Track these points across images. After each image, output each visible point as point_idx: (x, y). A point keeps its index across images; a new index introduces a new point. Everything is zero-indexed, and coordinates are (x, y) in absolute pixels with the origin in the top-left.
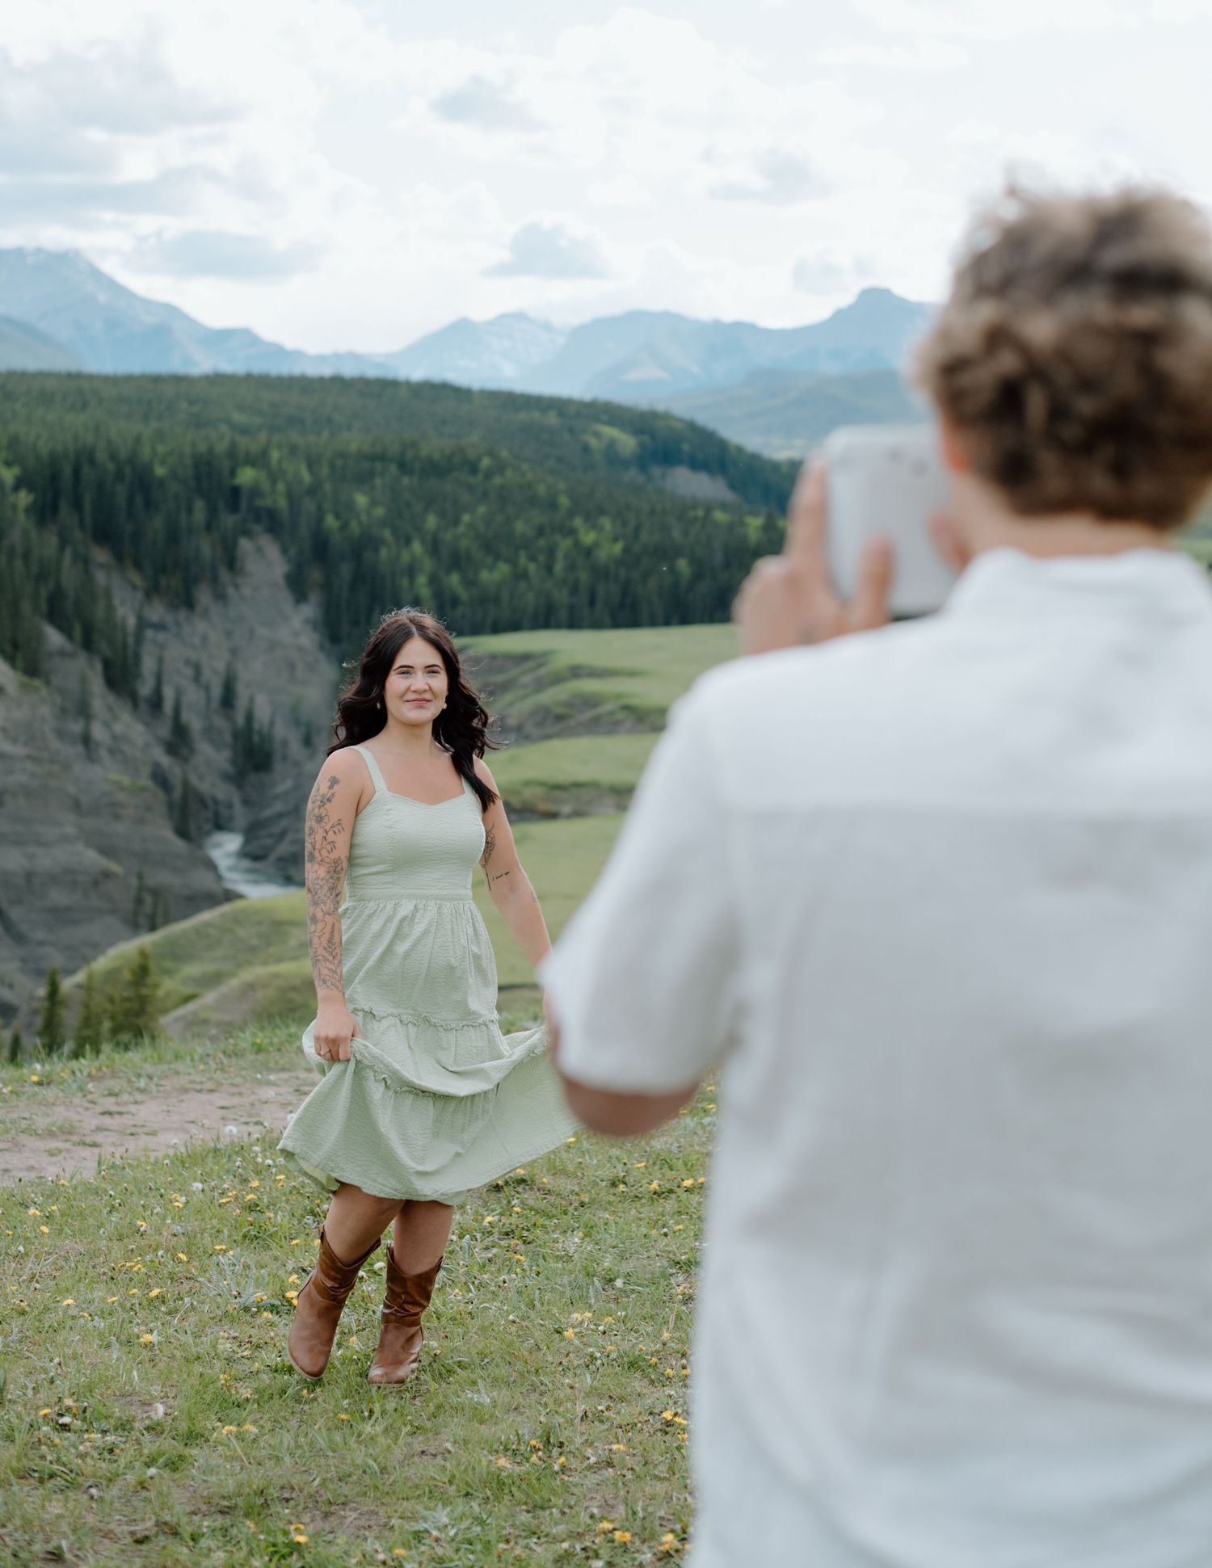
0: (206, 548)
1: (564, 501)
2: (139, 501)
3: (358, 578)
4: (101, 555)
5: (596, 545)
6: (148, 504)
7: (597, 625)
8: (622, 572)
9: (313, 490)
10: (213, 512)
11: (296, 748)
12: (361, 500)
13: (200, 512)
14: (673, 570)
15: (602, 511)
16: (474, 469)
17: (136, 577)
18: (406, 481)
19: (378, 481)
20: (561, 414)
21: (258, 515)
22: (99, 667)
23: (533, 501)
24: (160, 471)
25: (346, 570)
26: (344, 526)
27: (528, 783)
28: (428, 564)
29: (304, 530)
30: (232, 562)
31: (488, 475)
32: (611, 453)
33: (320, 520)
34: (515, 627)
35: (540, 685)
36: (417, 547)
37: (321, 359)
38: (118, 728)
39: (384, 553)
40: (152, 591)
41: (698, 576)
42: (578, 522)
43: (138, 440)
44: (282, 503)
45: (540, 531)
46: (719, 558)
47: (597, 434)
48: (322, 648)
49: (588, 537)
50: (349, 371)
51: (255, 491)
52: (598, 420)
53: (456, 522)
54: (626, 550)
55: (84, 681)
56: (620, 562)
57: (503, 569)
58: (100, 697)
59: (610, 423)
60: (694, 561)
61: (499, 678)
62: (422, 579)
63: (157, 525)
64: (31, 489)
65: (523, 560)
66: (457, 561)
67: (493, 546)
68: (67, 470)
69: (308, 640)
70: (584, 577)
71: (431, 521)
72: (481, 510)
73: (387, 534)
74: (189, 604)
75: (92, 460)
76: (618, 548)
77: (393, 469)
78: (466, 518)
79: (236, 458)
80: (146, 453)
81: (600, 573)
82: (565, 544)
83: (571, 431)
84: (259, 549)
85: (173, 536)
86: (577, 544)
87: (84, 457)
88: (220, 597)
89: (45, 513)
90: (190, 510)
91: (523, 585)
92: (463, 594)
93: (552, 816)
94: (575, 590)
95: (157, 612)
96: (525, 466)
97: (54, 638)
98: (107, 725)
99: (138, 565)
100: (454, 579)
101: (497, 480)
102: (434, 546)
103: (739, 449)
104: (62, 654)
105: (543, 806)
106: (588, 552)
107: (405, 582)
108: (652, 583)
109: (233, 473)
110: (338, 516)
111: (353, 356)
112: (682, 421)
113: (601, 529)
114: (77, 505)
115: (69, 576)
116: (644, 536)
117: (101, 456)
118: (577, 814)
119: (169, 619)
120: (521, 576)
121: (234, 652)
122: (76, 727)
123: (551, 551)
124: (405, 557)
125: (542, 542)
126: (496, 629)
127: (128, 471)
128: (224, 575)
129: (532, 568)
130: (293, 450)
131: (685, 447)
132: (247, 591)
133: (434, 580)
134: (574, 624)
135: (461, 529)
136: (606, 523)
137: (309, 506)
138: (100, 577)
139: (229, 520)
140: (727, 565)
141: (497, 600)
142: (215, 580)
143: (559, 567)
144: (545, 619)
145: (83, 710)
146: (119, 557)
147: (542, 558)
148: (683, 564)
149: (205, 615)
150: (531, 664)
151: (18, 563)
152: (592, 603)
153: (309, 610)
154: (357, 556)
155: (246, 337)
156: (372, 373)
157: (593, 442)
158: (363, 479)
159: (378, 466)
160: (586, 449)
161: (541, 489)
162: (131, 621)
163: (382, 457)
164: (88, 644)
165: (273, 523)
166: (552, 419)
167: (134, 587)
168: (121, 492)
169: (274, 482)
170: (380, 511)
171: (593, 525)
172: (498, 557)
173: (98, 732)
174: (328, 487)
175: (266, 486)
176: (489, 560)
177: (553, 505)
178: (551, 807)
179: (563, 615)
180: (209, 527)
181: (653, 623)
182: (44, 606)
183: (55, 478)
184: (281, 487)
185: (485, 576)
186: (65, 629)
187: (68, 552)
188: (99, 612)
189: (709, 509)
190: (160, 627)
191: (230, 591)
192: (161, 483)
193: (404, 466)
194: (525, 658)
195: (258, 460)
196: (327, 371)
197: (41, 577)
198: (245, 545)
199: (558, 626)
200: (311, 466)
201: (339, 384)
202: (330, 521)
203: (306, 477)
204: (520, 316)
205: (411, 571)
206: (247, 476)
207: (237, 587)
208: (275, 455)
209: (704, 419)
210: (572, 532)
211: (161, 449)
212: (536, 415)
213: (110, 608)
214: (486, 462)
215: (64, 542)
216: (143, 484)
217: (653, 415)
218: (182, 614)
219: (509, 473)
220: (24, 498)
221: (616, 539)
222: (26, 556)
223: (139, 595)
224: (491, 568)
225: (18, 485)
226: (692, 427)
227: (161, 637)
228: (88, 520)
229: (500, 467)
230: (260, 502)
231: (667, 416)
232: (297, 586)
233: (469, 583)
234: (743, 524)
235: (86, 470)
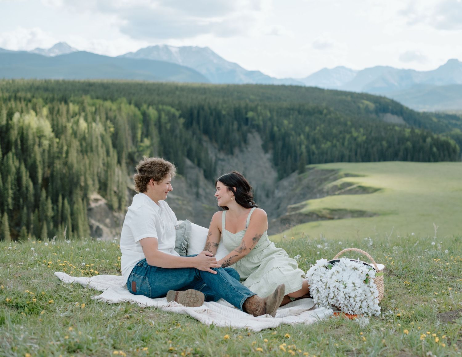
0: (237, 136)
1: (349, 123)
2: (217, 122)
3: (284, 146)
4: (205, 138)
5: (358, 137)
6: (220, 123)
7: (357, 161)
8: (366, 145)
9: (271, 119)
10: (240, 126)
11: (264, 198)
12: (286, 122)
13: (236, 126)
14: (381, 145)
15: (361, 127)
16: (321, 113)
17: (216, 145)
18: (300, 116)
19: (291, 117)
20: (352, 97)
21: (253, 126)
22: (202, 172)
23: (339, 123)
24: (224, 112)
25: (280, 144)
26: (280, 130)
27: (325, 209)
28: (306, 142)
29: (267, 131)
30: (245, 141)
31: (326, 115)
32: (367, 108)
33: (272, 128)
34: (332, 161)
35: (336, 179)
36: (302, 137)
37: (281, 80)
38: (208, 190)
39: (291, 138)
40: (221, 149)
41: (389, 147)
42: (353, 130)
43: (218, 103)
44: (261, 123)
45: (341, 132)
46: (396, 141)
47: (362, 103)
48: (272, 167)
49: (355, 134)
50: (287, 83)
51: (253, 119)
52: (363, 99)
53: (315, 129)
54: (367, 138)
55: (197, 176)
56: (365, 142)
57: (329, 144)
58: (202, 181)
59: (367, 100)
60: (388, 142)
61: (324, 177)
62: (303, 147)
63: (222, 129)
64: (184, 117)
65: (335, 142)
66: (314, 141)
67: (326, 137)
68: (195, 112)
69: (268, 165)
70: (354, 146)
71: (307, 129)
72: (323, 126)
73: (293, 133)
74: (232, 153)
75: (203, 109)
76: (364, 138)
77: (296, 113)
78: (318, 128)
79: (247, 109)
80: (220, 107)
81: (359, 145)
82: (348, 136)
83: (354, 102)
84: (254, 137)
85: (227, 133)
86: (352, 136)
87: (201, 108)
88: (241, 151)
89: (188, 125)
90: (233, 125)
91: (335, 149)
92: (316, 151)
93: (332, 219)
94: (351, 151)
95: (222, 155)
96: (337, 113)
97: (188, 162)
98: (204, 189)
99: (216, 141)
100: (314, 147)
101: (329, 117)
102: (308, 137)
103: (407, 108)
104: (191, 168)
105: (328, 216)
106: (355, 139)
107: (298, 147)
108: (375, 149)
109: (246, 113)
110: (278, 127)
111: (291, 79)
112: (389, 99)
113: (359, 132)
114: (198, 123)
115: (194, 144)
116: (373, 134)
117: (206, 108)
118: (339, 218)
119: (226, 158)
120: (335, 146)
121: (246, 168)
122: (195, 190)
123: (344, 138)
124: (298, 139)
125: (341, 136)
126: (326, 162)
127: (214, 113)
128: (243, 144)
129: (338, 144)
130: (265, 107)
131: (390, 107)
132: (250, 149)
133: (307, 147)
134: (350, 161)
135: (317, 131)
136: (362, 130)
137: (269, 124)
138: (205, 144)
139: (245, 128)
140: (399, 144)
141: (327, 154)
142: (240, 146)
143: (346, 143)
144: (341, 159)
145: (197, 184)
146: (211, 139)
147: (341, 140)
148: (384, 143)
149: (237, 156)
150: (333, 173)
151: (178, 140)
152: (356, 154)
153: (269, 156)
154: (284, 139)
155: (258, 73)
156: (294, 84)
157: (361, 106)
158: (286, 116)
159: (292, 112)
160: (359, 107)
161: (342, 119)
162: (214, 158)
163: (293, 109)
164: (199, 165)
165: (258, 129)
166: (349, 98)
167: (215, 148)
168: (212, 120)
169: (259, 116)
170: (291, 126)
171: (357, 130)
172: (327, 140)
173: (201, 191)
174: (275, 118)
175: (256, 118)
176: (324, 141)
177: (346, 125)
178: (332, 216)
179: (347, 158)
180: (238, 130)
181: (375, 161)
182: (186, 153)
183: (191, 114)
184: (261, 118)
185: (323, 146)
186: (192, 160)
187: (195, 137)
188: (203, 155)
189: (394, 126)
190: (223, 160)
191: (245, 149)
192: (224, 116)
193: (299, 112)
194: (333, 170)
195: (254, 109)
196: (280, 83)
197: (185, 144)
198: (249, 136)
199: (345, 161)
200: (270, 112)
201: (283, 87)
202: (276, 129)
203: (269, 114)
204: (343, 67)
205: (300, 145)
206: (250, 114)
207: (247, 148)
208: (259, 108)
209: (397, 99)
210: (350, 133)
211: (225, 106)
212: (344, 97)
213: (207, 154)
214: (325, 111)
215: (194, 134)
216: (218, 116)
217: (380, 97)
218: (230, 156)
219: (332, 115)
220: (182, 121)
221: (364, 135)
222: (181, 138)
223: (217, 151)
224: (326, 143)
225: (181, 116)
226: (393, 101)
227: (223, 163)
228: (202, 127)
229: (330, 113)
230: (254, 123)
231: (385, 98)
232: (265, 148)
233: (318, 148)
234: (404, 131)
235: (201, 112)
